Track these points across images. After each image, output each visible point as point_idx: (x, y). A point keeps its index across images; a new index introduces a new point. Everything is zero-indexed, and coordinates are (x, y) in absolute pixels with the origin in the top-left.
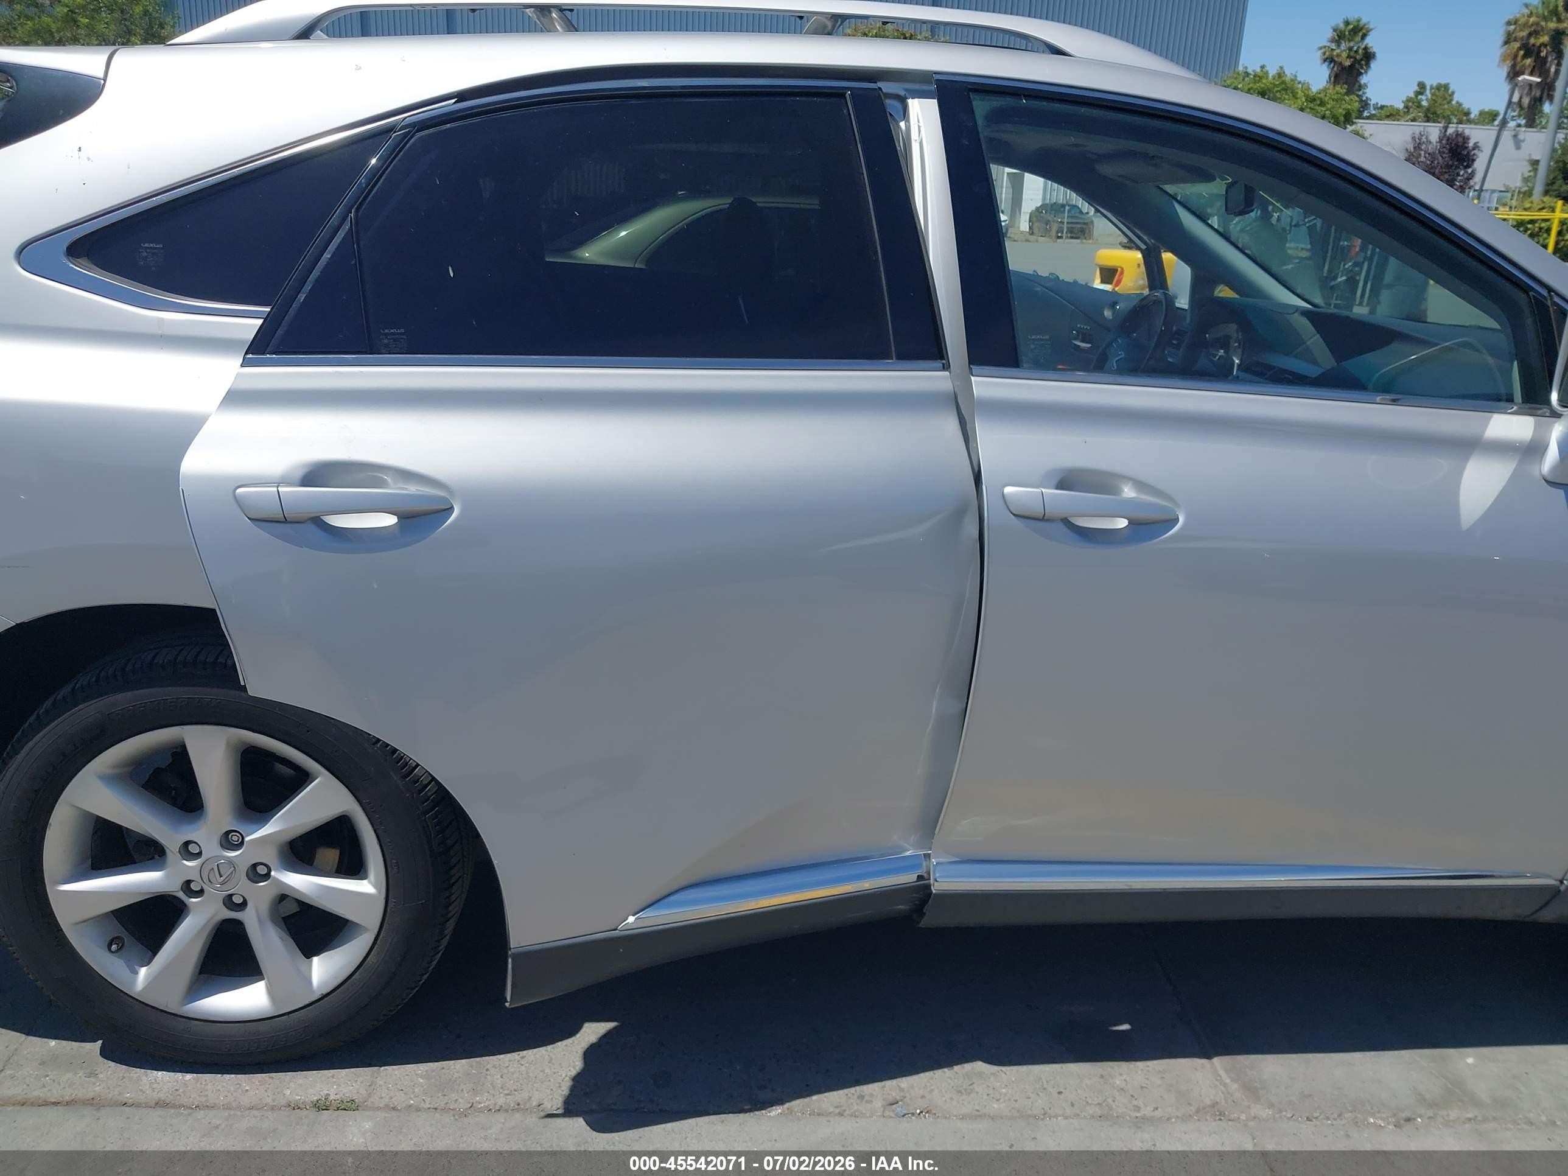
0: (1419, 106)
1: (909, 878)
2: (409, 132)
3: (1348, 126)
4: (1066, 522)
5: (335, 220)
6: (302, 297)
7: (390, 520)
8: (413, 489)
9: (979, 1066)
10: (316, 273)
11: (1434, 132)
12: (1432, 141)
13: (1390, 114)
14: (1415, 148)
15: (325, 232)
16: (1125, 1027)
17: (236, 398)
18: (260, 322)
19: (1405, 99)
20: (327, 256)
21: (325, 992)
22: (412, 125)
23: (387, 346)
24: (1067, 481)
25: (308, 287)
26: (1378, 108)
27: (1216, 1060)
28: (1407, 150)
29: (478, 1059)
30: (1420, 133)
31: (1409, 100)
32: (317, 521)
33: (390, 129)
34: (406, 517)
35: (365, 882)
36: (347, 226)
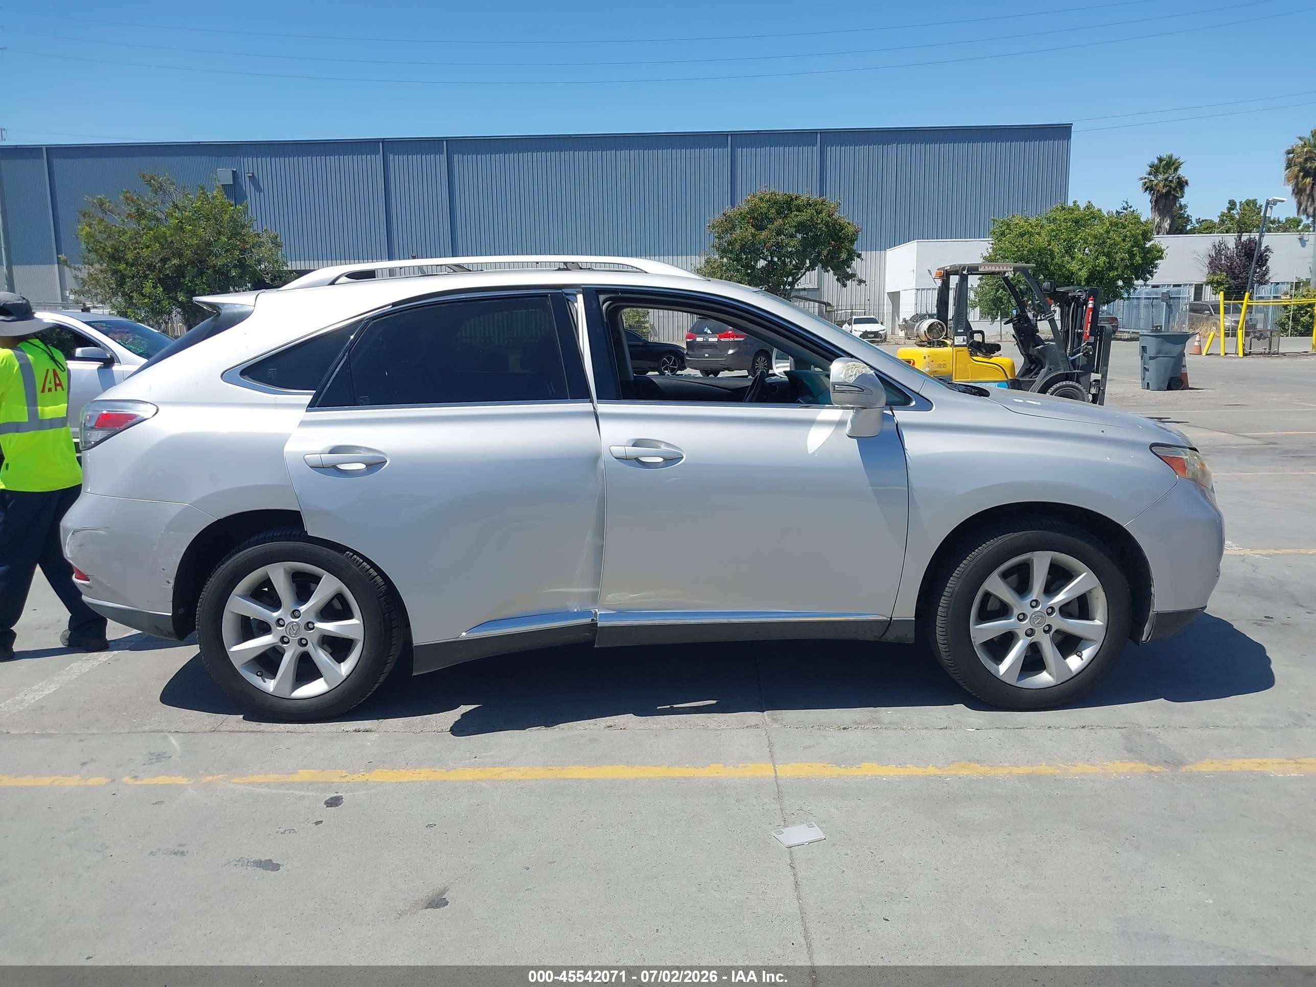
0: (1232, 218)
1: (589, 620)
2: (368, 322)
3: (1147, 242)
4: (637, 459)
5: (340, 356)
6: (328, 385)
7: (362, 466)
8: (371, 454)
10: (333, 376)
11: (1230, 240)
12: (1229, 247)
13: (1207, 228)
14: (1216, 254)
15: (336, 361)
17: (303, 424)
18: (312, 397)
19: (1220, 215)
20: (338, 369)
21: (345, 677)
22: (370, 318)
23: (362, 403)
24: (637, 443)
25: (330, 381)
26: (1200, 222)
28: (1210, 255)
30: (1219, 242)
31: (1223, 215)
32: (334, 467)
33: (362, 320)
34: (368, 465)
36: (345, 358)
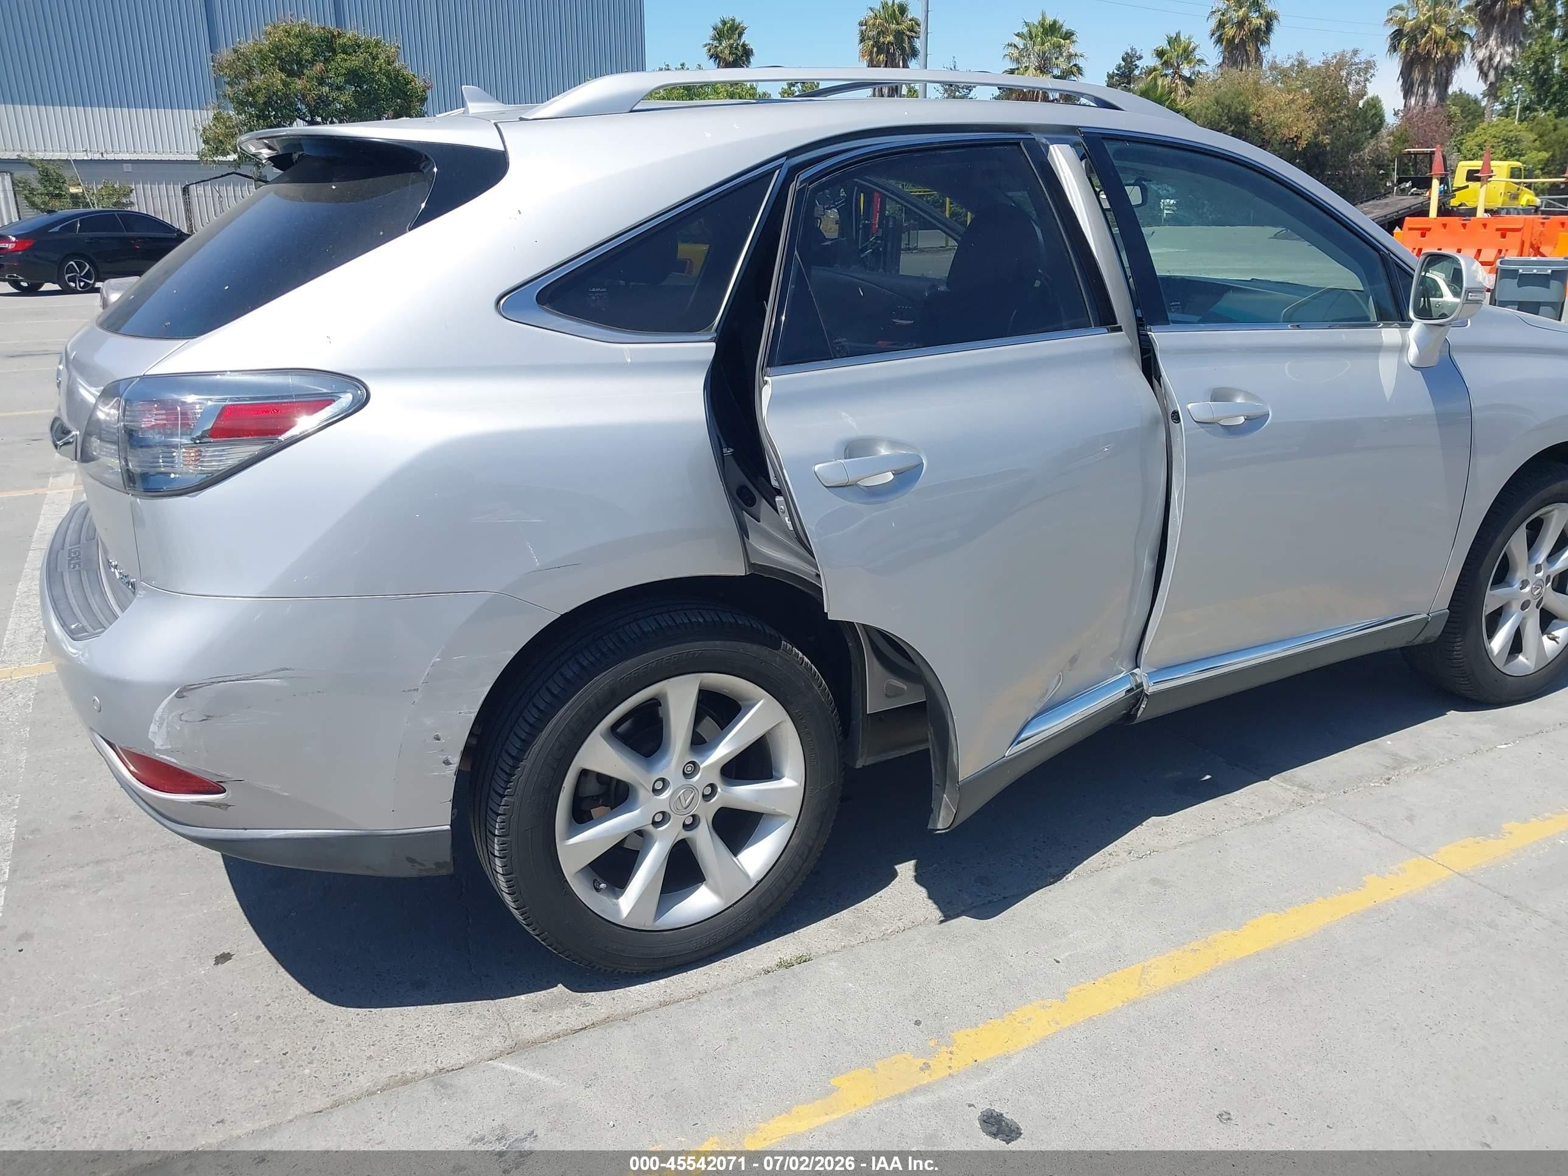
8: (899, 452)
9: (1153, 820)
16: (1208, 777)
21: (759, 879)
23: (839, 352)
24: (1214, 396)
27: (1271, 779)
29: (866, 901)
32: (857, 483)
34: (897, 474)
35: (784, 779)
